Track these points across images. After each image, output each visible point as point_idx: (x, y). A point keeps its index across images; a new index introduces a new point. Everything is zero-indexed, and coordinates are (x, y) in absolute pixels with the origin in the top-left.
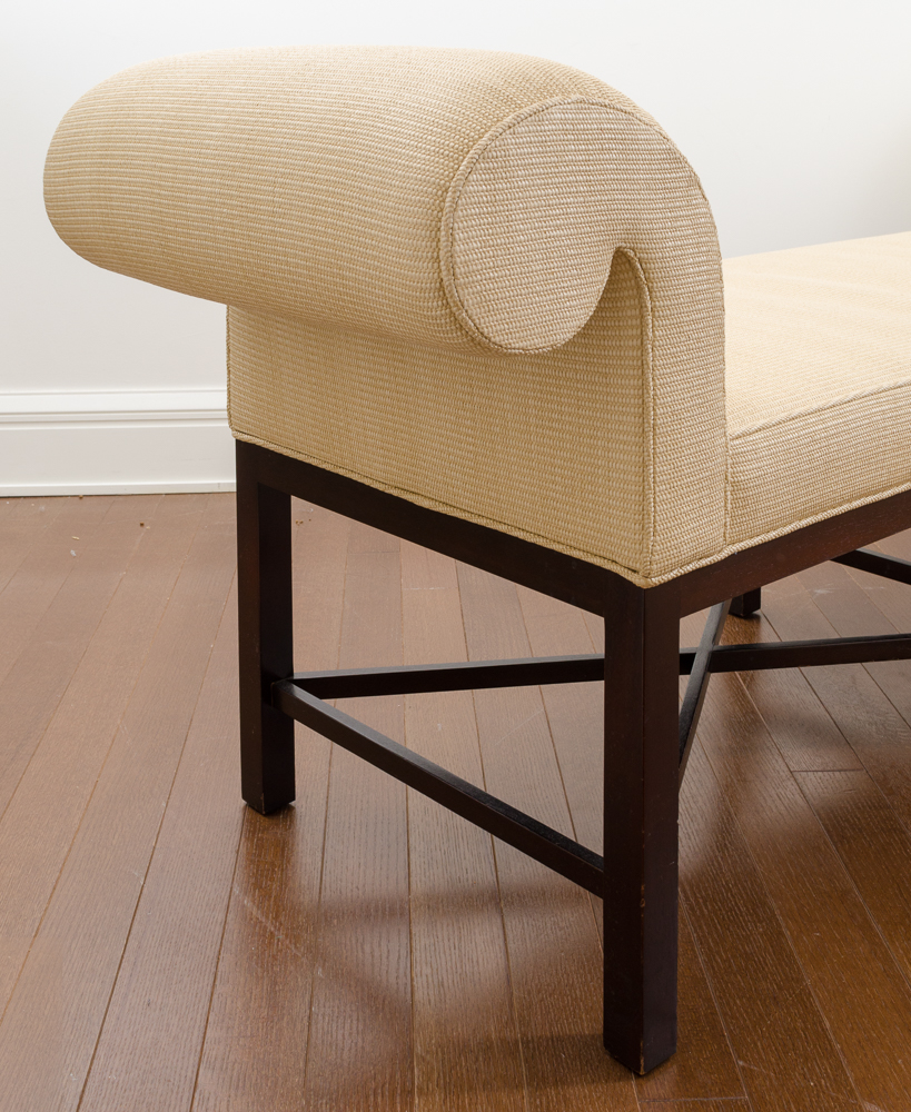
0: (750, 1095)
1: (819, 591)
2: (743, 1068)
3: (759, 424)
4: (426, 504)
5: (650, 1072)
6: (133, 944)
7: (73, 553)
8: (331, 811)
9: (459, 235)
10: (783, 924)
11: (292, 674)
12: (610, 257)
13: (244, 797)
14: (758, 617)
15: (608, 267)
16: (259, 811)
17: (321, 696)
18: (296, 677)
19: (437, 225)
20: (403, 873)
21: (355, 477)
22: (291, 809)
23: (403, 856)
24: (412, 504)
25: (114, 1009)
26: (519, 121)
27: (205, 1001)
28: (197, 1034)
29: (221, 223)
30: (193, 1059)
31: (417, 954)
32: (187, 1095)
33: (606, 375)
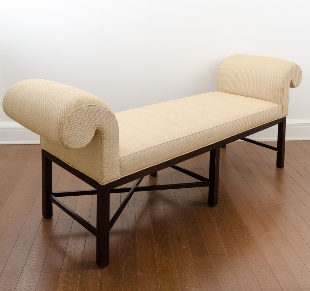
0: (120, 272)
1: (171, 170)
2: (120, 267)
3: (127, 155)
4: (71, 166)
5: (103, 267)
6: (16, 244)
7: (19, 159)
8: (59, 218)
9: (63, 132)
10: (137, 241)
11: (52, 192)
12: (95, 131)
13: (43, 215)
14: (156, 176)
15: (94, 132)
16: (45, 218)
17: (56, 197)
18: (53, 193)
19: (60, 130)
20: (69, 231)
21: (60, 159)
22: (52, 217)
23: (70, 227)
24: (69, 165)
25: (11, 256)
26: (76, 111)
27: (28, 254)
28: (25, 261)
29: (29, 121)
30: (23, 265)
31: (68, 246)
32: (21, 271)
33: (96, 149)
